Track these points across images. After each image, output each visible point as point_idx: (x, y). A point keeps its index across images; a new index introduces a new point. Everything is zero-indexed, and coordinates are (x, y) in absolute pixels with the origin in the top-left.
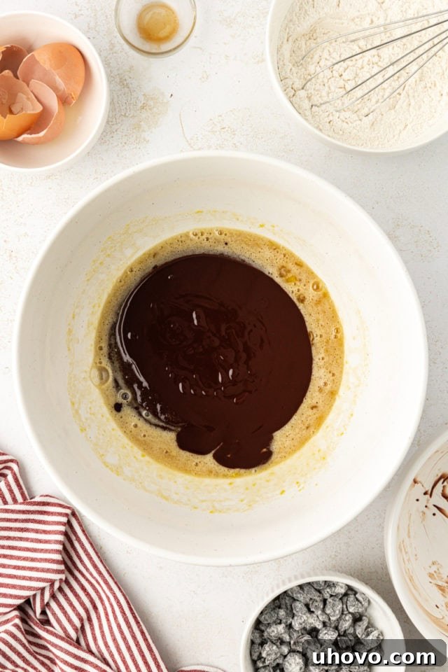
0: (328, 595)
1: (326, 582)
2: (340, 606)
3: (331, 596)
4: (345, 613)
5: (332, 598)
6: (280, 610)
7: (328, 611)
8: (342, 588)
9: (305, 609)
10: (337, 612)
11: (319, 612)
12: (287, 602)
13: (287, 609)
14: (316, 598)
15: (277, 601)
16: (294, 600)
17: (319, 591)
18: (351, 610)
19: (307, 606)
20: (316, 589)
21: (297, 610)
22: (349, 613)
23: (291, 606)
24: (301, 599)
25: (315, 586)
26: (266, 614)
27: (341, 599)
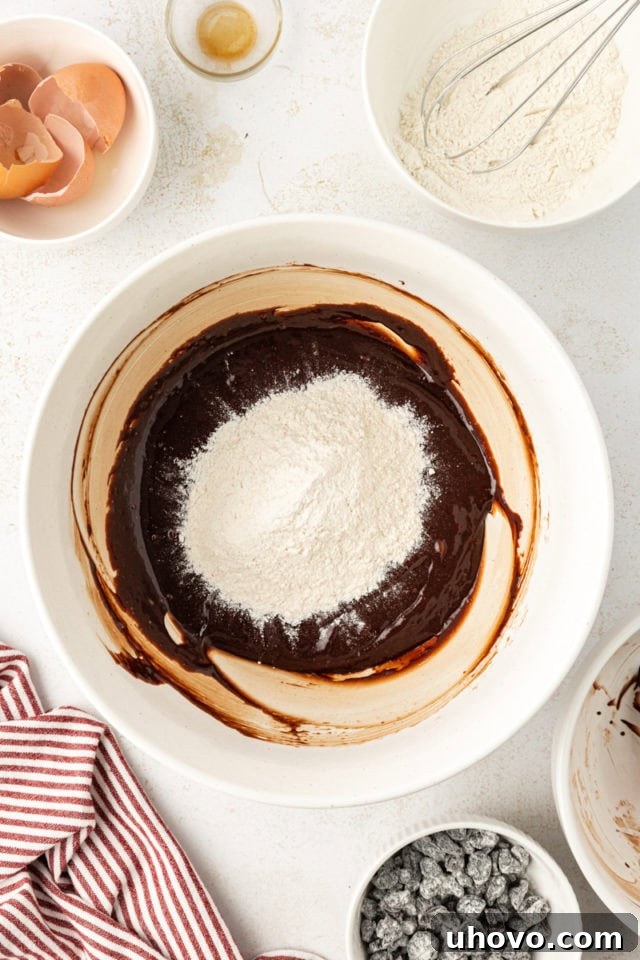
0: (471, 849)
1: (468, 830)
2: (489, 865)
3: (476, 850)
4: (496, 874)
5: (477, 853)
6: (403, 871)
7: (471, 872)
8: (491, 838)
9: (439, 869)
10: (485, 873)
11: (459, 874)
12: (413, 858)
13: (413, 869)
14: (454, 853)
15: (399, 858)
16: (423, 856)
17: (459, 844)
18: (505, 870)
19: (441, 864)
20: (454, 841)
21: (428, 870)
22: (502, 874)
23: (419, 864)
24: (433, 854)
25: (453, 835)
26: (383, 876)
27: (490, 854)
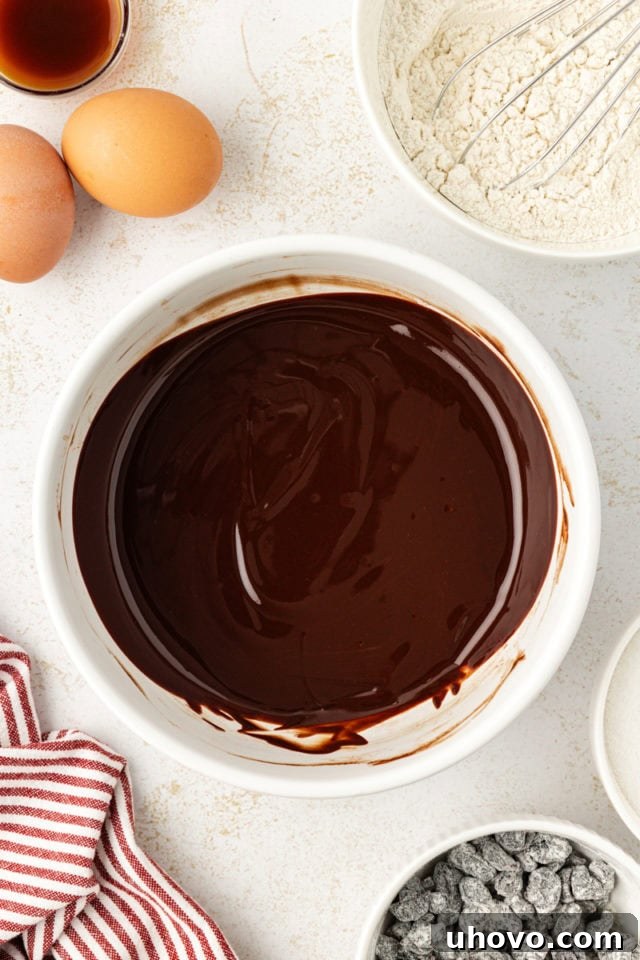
0: (532, 864)
1: (527, 835)
2: (557, 886)
3: (539, 865)
4: (567, 900)
5: (542, 869)
6: (434, 894)
7: (532, 898)
8: (560, 848)
9: (486, 893)
10: (552, 898)
11: (515, 899)
12: (449, 878)
13: (449, 893)
14: (507, 868)
15: (429, 878)
16: (464, 875)
17: (514, 856)
18: (580, 894)
19: (490, 886)
20: (508, 853)
21: (470, 894)
22: (576, 901)
23: (457, 886)
24: (478, 872)
25: (506, 844)
26: (407, 902)
27: (558, 872)
